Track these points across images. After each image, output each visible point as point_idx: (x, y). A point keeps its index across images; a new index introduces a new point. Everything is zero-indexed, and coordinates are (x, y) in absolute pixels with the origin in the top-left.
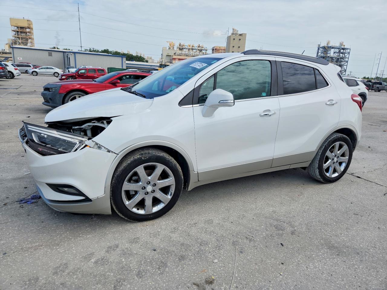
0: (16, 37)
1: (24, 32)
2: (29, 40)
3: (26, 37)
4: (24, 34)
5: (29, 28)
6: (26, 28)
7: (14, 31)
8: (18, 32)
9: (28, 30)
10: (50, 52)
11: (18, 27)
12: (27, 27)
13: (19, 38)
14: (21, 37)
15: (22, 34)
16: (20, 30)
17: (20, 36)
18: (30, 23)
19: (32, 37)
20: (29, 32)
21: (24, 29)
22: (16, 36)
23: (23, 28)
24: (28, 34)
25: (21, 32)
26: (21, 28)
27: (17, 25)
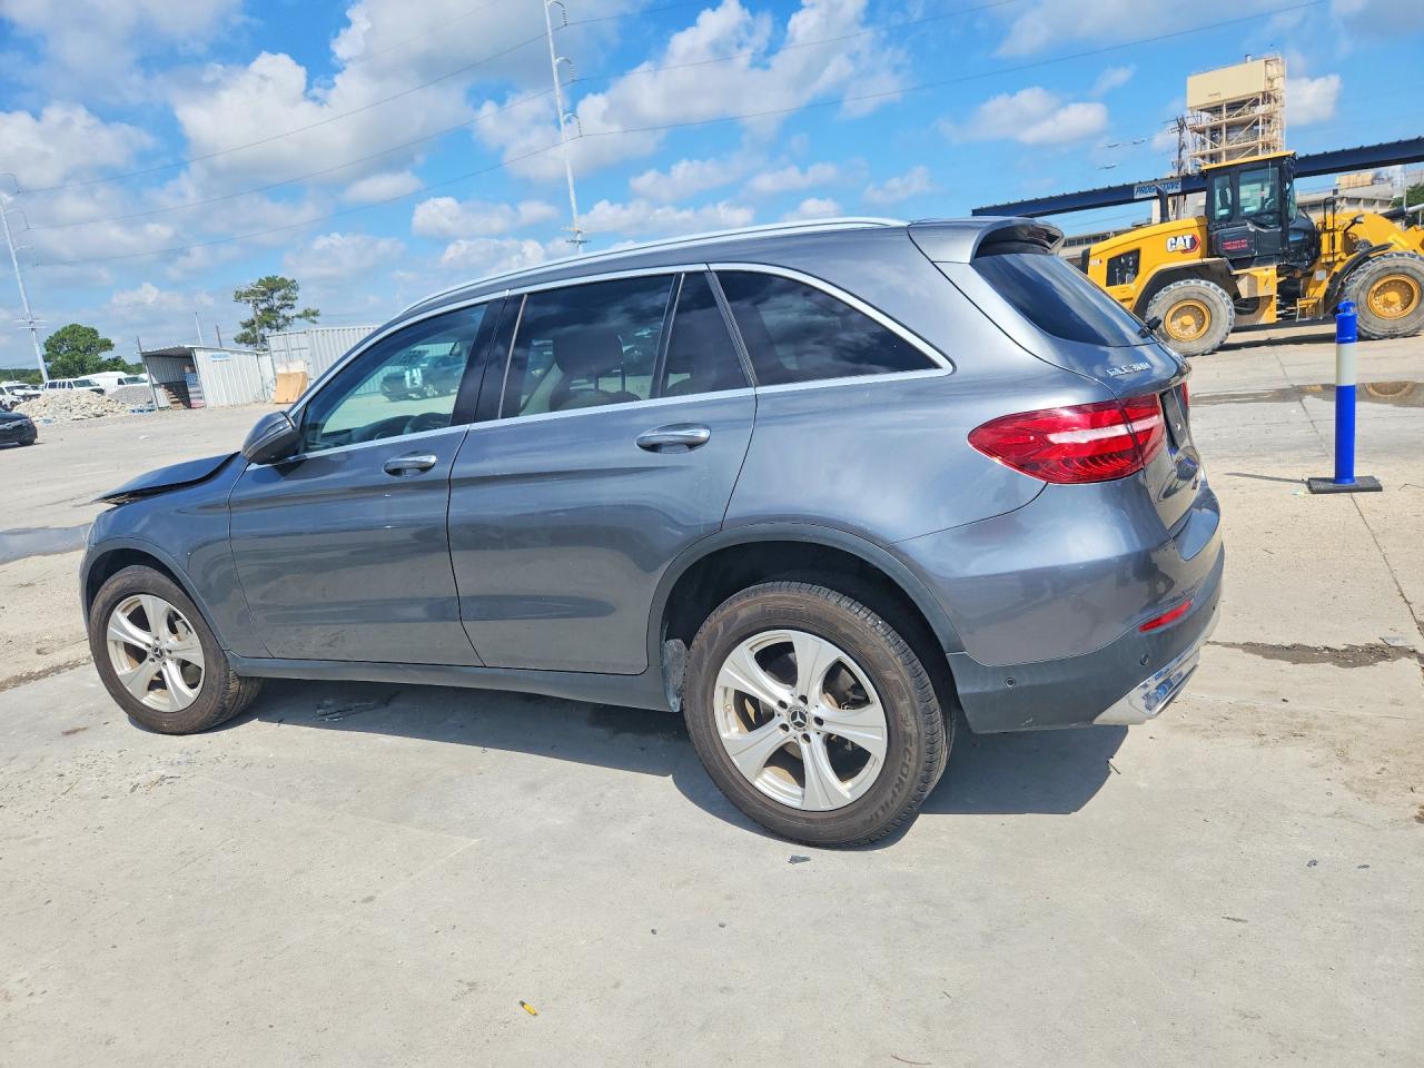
0: (1203, 157)
1: (1242, 125)
3: (1250, 143)
4: (1241, 134)
5: (1266, 97)
6: (1256, 103)
7: (1201, 131)
8: (1215, 130)
9: (1261, 110)
11: (1215, 110)
12: (1261, 97)
13: (1220, 154)
14: (1229, 153)
15: (1231, 135)
16: (1225, 118)
18: (1277, 74)
19: (1277, 135)
20: (1267, 119)
21: (1247, 110)
22: (1208, 150)
23: (1244, 102)
24: (1260, 127)
25: (1231, 127)
26: (1234, 106)
27: (1215, 100)
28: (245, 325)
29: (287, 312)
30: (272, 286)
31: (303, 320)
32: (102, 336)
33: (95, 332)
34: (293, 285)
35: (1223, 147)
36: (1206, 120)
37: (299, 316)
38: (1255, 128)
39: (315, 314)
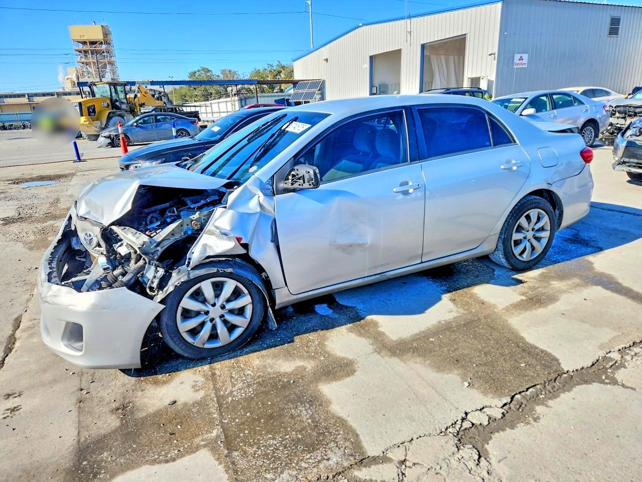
0: (83, 63)
1: (97, 52)
2: (108, 66)
3: (102, 61)
4: (98, 56)
5: (106, 42)
6: (101, 43)
7: (80, 52)
8: (86, 52)
9: (104, 47)
11: (84, 43)
12: (103, 41)
13: (90, 63)
14: (93, 62)
15: (95, 56)
16: (87, 47)
17: (91, 60)
18: (107, 33)
19: (113, 59)
20: (107, 51)
21: (98, 46)
22: (84, 60)
23: (96, 42)
24: (105, 54)
25: (93, 52)
26: (93, 43)
27: (85, 38)
36: (81, 47)
38: (103, 54)
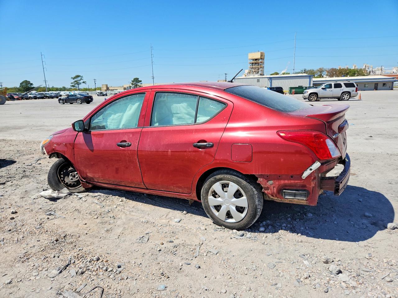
1: (257, 63)
2: (260, 69)
3: (258, 67)
5: (261, 59)
6: (259, 59)
7: (250, 63)
8: (253, 63)
10: (258, 79)
11: (253, 60)
14: (255, 68)
15: (256, 65)
18: (262, 55)
19: (263, 66)
20: (261, 62)
21: (258, 61)
22: (251, 67)
24: (260, 64)
25: (255, 63)
26: (256, 60)
27: (253, 58)
28: (72, 83)
29: (80, 82)
30: (78, 76)
31: (84, 84)
32: (31, 82)
33: (29, 82)
34: (82, 77)
35: (254, 67)
37: (83, 83)
39: (85, 82)
